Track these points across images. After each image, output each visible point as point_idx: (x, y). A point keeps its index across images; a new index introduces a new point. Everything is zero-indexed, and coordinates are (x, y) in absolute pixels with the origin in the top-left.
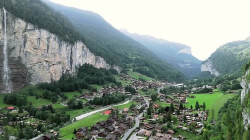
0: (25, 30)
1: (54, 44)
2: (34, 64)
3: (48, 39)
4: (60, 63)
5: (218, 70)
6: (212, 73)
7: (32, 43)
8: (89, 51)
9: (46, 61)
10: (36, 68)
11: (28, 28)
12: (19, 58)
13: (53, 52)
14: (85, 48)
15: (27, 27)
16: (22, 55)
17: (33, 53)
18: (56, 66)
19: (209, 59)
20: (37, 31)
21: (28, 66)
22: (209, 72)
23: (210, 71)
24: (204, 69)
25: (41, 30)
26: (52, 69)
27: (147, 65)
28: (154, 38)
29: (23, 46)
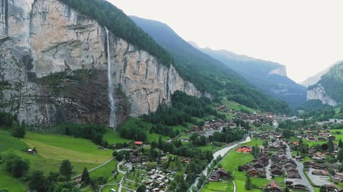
0: (127, 52)
1: (153, 68)
2: (132, 92)
3: (147, 62)
4: (157, 90)
5: (334, 98)
6: (324, 102)
7: (132, 67)
8: (178, 75)
9: (144, 89)
10: (134, 96)
11: (130, 50)
12: (119, 84)
13: (151, 77)
14: (175, 71)
15: (128, 48)
16: (122, 82)
17: (132, 79)
18: (153, 95)
19: (319, 82)
20: (137, 53)
21: (127, 95)
22: (319, 101)
23: (320, 99)
24: (311, 96)
25: (141, 51)
26: (149, 97)
27: (242, 91)
28: (234, 54)
29: (123, 71)
